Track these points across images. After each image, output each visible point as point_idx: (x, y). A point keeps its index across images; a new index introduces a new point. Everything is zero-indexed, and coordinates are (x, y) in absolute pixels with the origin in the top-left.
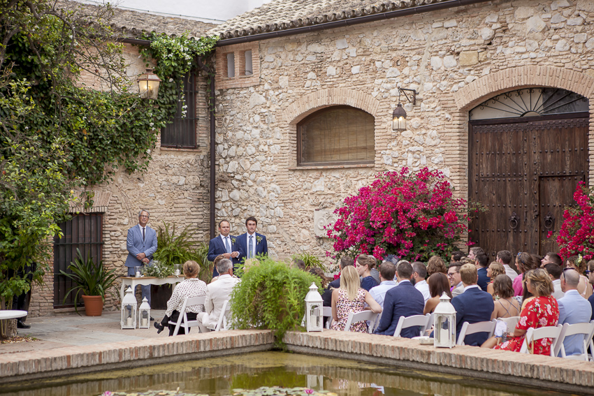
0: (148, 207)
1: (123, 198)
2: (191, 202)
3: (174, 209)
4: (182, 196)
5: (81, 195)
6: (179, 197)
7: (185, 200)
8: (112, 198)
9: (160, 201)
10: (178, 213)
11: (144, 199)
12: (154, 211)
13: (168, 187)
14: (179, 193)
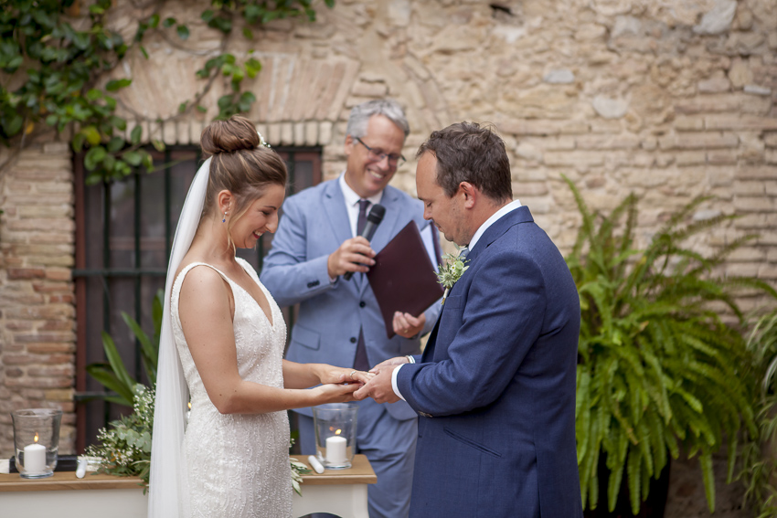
0: (538, 126)
1: (412, 87)
2: (766, 105)
3: (672, 137)
4: (718, 81)
5: (206, 73)
6: (703, 85)
7: (735, 99)
8: (357, 86)
9: (602, 103)
10: (699, 157)
11: (523, 94)
12: (567, 142)
13: (645, 43)
14: (704, 65)
